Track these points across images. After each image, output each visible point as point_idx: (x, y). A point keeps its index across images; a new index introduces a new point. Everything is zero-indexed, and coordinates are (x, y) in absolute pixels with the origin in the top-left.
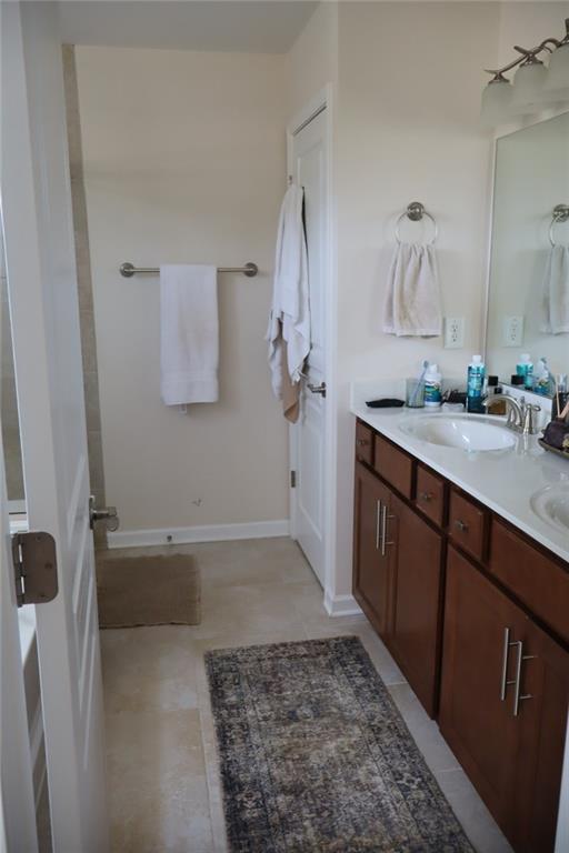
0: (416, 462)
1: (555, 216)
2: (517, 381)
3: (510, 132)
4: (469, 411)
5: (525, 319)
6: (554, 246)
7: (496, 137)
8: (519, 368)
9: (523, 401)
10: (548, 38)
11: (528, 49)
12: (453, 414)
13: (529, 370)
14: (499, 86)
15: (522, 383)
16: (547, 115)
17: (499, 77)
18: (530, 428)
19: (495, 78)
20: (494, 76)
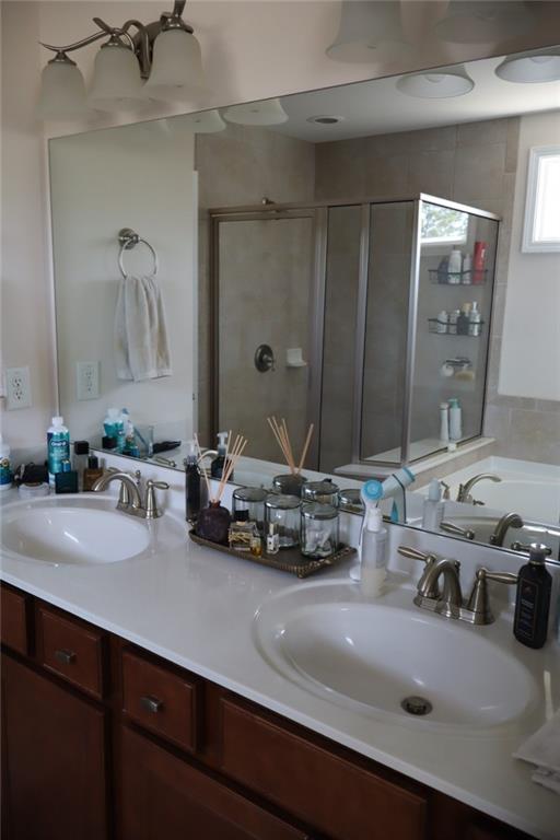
0: (31, 601)
1: (122, 242)
2: (108, 444)
3: (70, 132)
4: (59, 491)
5: (100, 364)
6: (125, 277)
7: (47, 137)
8: (106, 426)
9: (138, 476)
10: (133, 18)
11: (112, 26)
12: (37, 499)
13: (118, 428)
14: (61, 68)
15: (115, 446)
16: (126, 118)
17: (62, 56)
18: (155, 510)
19: (57, 57)
20: (56, 53)
